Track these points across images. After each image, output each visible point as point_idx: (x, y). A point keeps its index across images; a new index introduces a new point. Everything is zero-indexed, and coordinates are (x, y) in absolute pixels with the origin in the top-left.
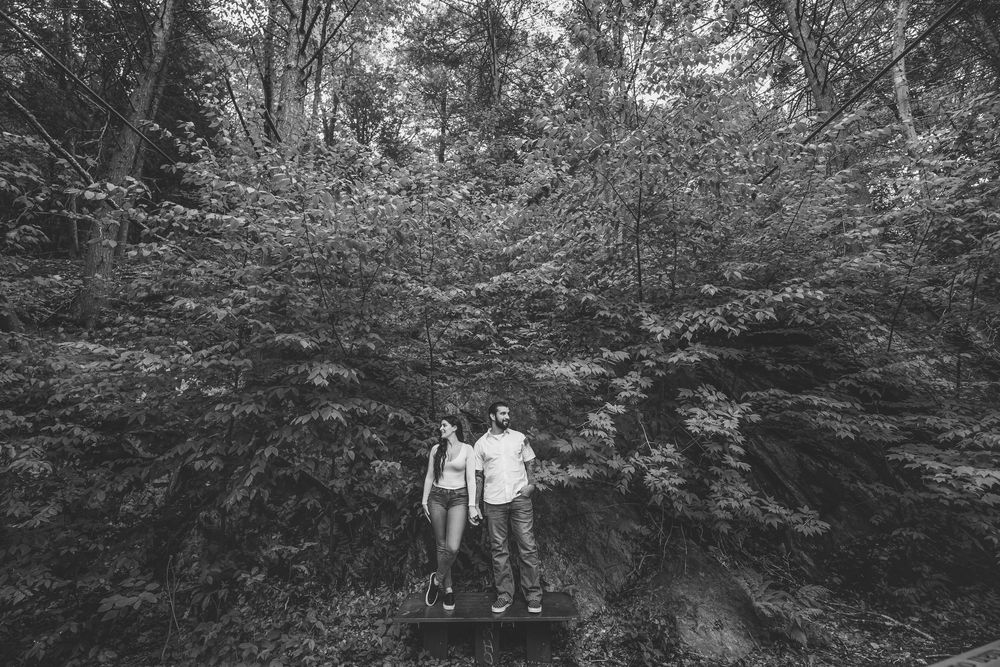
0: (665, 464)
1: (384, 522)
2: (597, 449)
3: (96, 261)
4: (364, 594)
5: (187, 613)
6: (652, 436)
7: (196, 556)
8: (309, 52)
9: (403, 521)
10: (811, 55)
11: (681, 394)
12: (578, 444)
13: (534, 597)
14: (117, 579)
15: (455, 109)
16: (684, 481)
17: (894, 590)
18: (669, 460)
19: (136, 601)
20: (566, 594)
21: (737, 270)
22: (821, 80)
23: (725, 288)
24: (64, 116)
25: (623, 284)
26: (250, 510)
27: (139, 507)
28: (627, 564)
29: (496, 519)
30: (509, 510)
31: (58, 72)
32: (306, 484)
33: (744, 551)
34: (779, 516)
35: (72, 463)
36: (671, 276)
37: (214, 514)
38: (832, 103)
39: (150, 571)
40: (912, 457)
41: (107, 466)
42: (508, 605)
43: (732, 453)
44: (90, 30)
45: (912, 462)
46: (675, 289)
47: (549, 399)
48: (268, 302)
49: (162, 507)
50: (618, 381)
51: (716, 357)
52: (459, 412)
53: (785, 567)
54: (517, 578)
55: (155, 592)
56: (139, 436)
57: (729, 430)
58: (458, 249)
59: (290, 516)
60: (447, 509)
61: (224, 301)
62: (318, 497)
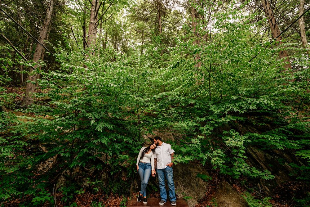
0: (218, 156)
1: (123, 174)
2: (195, 151)
3: (29, 88)
4: (117, 198)
5: (59, 203)
6: (213, 147)
7: (62, 184)
8: (98, 17)
9: (129, 174)
10: (270, 15)
11: (224, 133)
12: (188, 149)
13: (173, 200)
14: (37, 192)
15: (146, 36)
16: (224, 162)
17: (297, 200)
18: (219, 155)
19: (43, 199)
20: (184, 199)
21: (243, 90)
22: (274, 23)
23: (239, 97)
24: (18, 40)
25: (204, 95)
26: (80, 170)
27: (44, 169)
28: (205, 190)
29: (160, 174)
30: (164, 171)
31: (16, 26)
32: (98, 162)
33: (245, 186)
34: (257, 174)
35: (22, 154)
36: (221, 92)
37: (68, 171)
38: (277, 31)
39: (48, 189)
40: (304, 155)
41: (33, 155)
42: (165, 203)
43: (241, 153)
44: (26, 11)
45: (304, 156)
46: (222, 97)
47: (178, 134)
48: (84, 102)
49: (51, 169)
50: (202, 128)
51: (235, 120)
52: (148, 138)
53: (259, 192)
54: (168, 194)
55: (49, 196)
56: (43, 145)
57: (240, 145)
58: (147, 83)
59: (93, 172)
60: (144, 170)
61: (70, 101)
62: (101, 166)
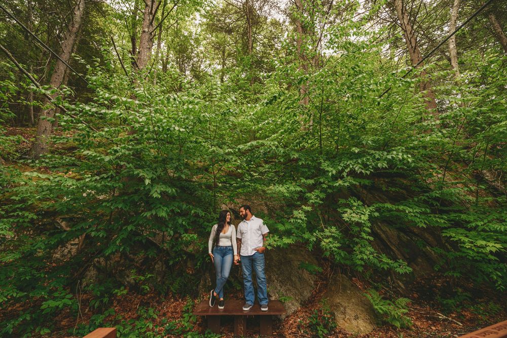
0: (331, 236)
1: (189, 264)
2: (297, 228)
3: (43, 129)
4: (178, 301)
5: (87, 310)
6: (325, 223)
7: (92, 281)
8: (155, 24)
9: (198, 264)
10: (409, 32)
11: (340, 202)
12: (288, 226)
13: (264, 303)
14: (51, 292)
15: (229, 55)
16: (340, 245)
17: (443, 301)
18: (333, 234)
19: (60, 304)
20: (280, 301)
21: (369, 140)
22: (414, 45)
23: (363, 149)
24: (27, 54)
25: (312, 146)
26: (121, 257)
27: (63, 256)
28: (312, 287)
29: (246, 263)
30: (251, 259)
31: (24, 31)
32: (149, 245)
33: (370, 280)
34: (388, 264)
35: (28, 233)
36: (336, 142)
37: (102, 259)
38: (418, 57)
39: (68, 288)
40: (454, 235)
41: (45, 234)
42: (251, 307)
43: (365, 232)
44: (41, 10)
45: (454, 237)
46: (338, 149)
47: (274, 203)
48: (131, 152)
49: (75, 256)
50: (308, 195)
51: (358, 184)
53: (390, 288)
54: (256, 293)
55: (70, 299)
56: (64, 219)
57: (363, 220)
58: (229, 127)
59: (142, 261)
60: (223, 257)
61: (109, 151)
62: (155, 251)
